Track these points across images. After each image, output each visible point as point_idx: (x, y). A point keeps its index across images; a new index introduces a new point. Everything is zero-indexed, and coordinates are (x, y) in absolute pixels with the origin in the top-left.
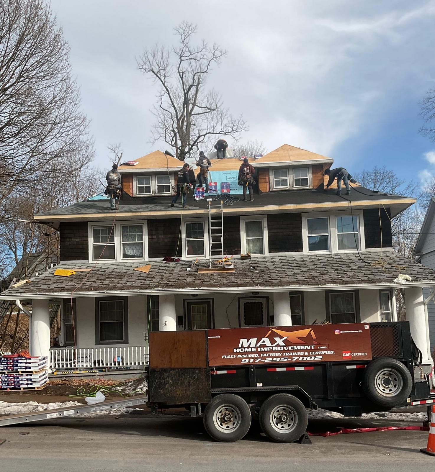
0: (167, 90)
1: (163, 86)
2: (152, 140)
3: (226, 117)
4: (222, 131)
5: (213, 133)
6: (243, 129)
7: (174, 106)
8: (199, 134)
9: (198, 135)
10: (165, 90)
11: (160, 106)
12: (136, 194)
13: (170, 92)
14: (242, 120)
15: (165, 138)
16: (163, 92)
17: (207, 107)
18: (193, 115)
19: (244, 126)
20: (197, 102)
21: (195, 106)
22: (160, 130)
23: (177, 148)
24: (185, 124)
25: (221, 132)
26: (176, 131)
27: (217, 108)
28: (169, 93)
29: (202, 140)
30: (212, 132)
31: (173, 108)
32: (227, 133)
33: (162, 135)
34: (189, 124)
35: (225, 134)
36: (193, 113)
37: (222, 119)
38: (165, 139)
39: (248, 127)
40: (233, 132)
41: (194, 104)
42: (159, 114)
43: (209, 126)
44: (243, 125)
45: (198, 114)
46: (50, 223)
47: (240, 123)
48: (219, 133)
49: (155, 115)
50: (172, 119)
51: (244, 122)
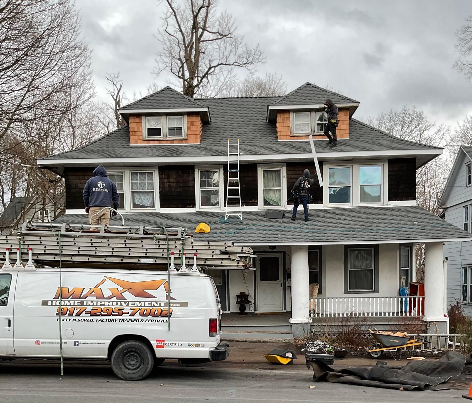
0: (174, 11)
1: (169, 6)
2: (157, 71)
3: (241, 46)
4: (236, 62)
5: (226, 65)
6: (260, 60)
7: (181, 31)
8: (210, 65)
9: (209, 67)
10: (172, 11)
11: (166, 31)
12: (145, 137)
13: (177, 14)
14: (258, 50)
15: (172, 68)
16: (169, 14)
17: (218, 33)
18: (202, 41)
19: (261, 58)
20: (207, 26)
21: (205, 31)
22: (166, 59)
23: (184, 80)
24: (194, 52)
25: (234, 64)
26: (184, 60)
27: (229, 34)
28: (175, 16)
29: (213, 72)
30: (225, 63)
31: (180, 33)
32: (241, 64)
33: (168, 64)
34: (198, 52)
35: (239, 66)
36: (202, 39)
37: (237, 48)
38: (171, 70)
39: (266, 58)
40: (248, 64)
41: (204, 29)
42: (164, 40)
43: (221, 56)
44: (260, 56)
45: (209, 41)
46: (54, 168)
47: (256, 54)
48: (233, 65)
49: (159, 40)
50: (178, 46)
51: (260, 53)
